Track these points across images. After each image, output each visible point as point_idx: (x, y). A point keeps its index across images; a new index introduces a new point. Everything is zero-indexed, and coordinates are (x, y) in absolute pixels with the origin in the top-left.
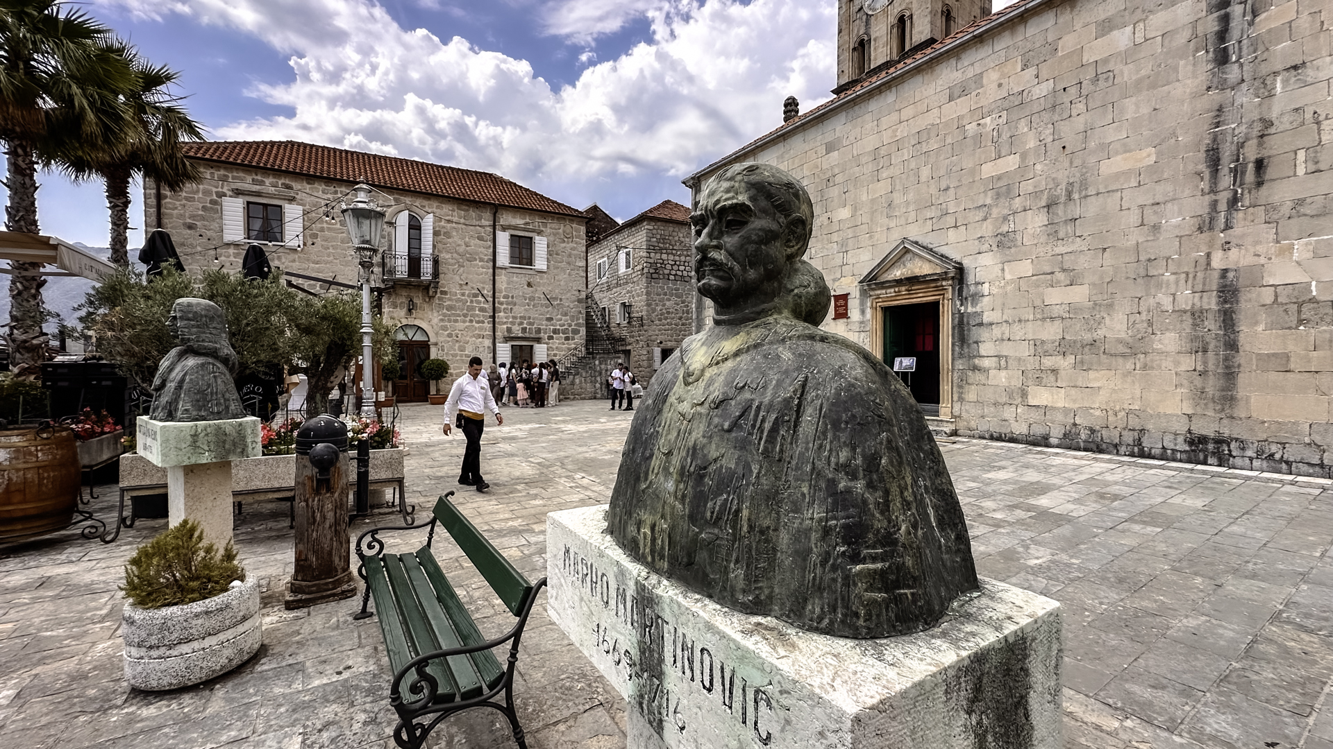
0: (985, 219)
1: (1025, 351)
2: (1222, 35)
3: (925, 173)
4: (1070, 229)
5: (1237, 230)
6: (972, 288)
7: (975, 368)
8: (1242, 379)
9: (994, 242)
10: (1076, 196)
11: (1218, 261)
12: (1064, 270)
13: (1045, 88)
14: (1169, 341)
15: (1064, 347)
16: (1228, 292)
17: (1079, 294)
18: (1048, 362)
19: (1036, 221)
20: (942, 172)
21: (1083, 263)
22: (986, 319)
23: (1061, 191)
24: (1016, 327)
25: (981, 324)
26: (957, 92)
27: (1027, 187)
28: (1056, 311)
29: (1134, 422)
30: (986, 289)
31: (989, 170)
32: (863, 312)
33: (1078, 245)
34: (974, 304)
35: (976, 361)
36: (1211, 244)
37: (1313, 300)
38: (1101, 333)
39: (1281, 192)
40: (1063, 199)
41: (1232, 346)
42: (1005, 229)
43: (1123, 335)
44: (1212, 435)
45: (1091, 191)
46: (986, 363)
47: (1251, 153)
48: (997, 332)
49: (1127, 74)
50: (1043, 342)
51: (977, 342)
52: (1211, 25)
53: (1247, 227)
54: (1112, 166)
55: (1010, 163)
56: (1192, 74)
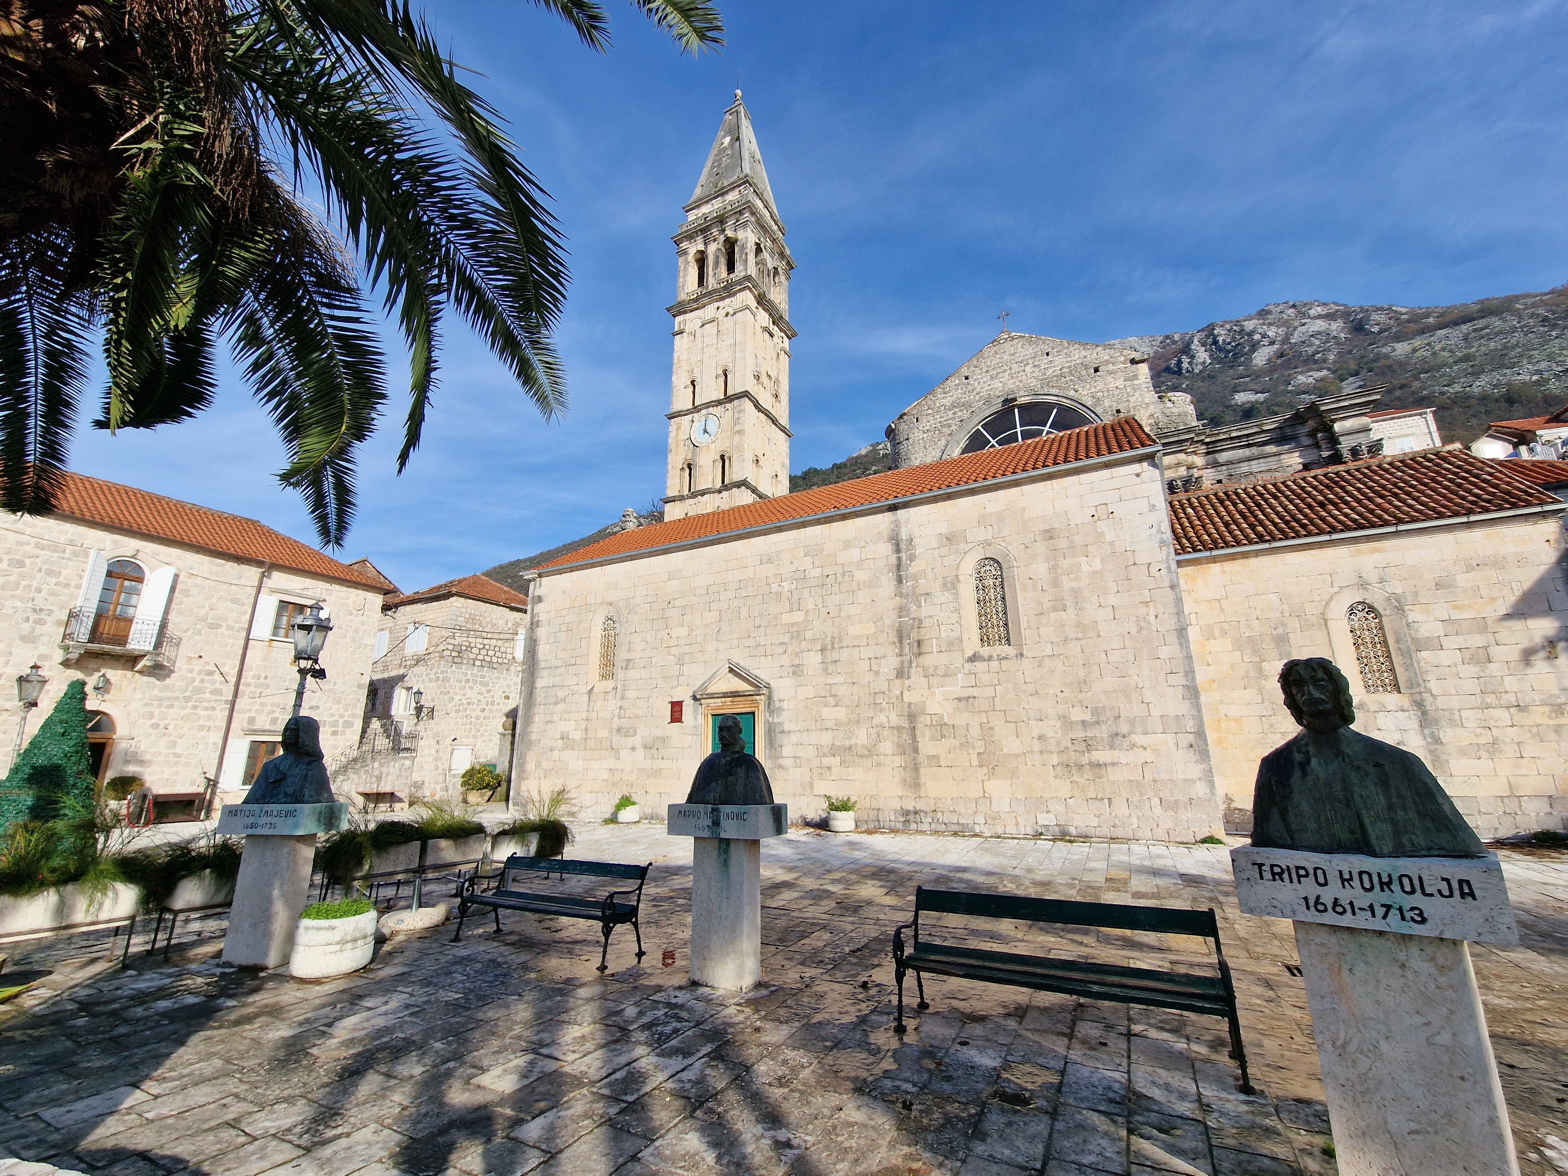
0: (785, 653)
1: (811, 752)
2: (899, 566)
3: (744, 611)
4: (834, 667)
5: (913, 679)
6: (777, 704)
7: (780, 767)
8: (922, 771)
9: (791, 670)
10: (836, 646)
11: (907, 698)
12: (833, 696)
13: (817, 572)
14: (887, 747)
15: (834, 751)
16: (912, 717)
17: (840, 713)
18: (826, 761)
19: (813, 659)
20: (756, 614)
21: (842, 691)
22: (786, 729)
23: (828, 641)
24: (805, 734)
25: (783, 732)
26: (765, 560)
27: (809, 635)
28: (830, 724)
29: (875, 805)
30: (785, 705)
31: (786, 618)
32: (696, 718)
33: (840, 679)
34: (778, 716)
35: (781, 761)
36: (902, 685)
37: (945, 724)
38: (853, 741)
39: (929, 660)
40: (829, 647)
41: (916, 750)
42: (797, 662)
43: (865, 743)
44: (912, 809)
45: (844, 644)
46: (786, 762)
47: (914, 636)
48: (794, 738)
49: (860, 575)
50: (822, 746)
51: (781, 746)
52: (893, 560)
53: (916, 677)
54: (854, 630)
55: (799, 616)
56: (888, 585)
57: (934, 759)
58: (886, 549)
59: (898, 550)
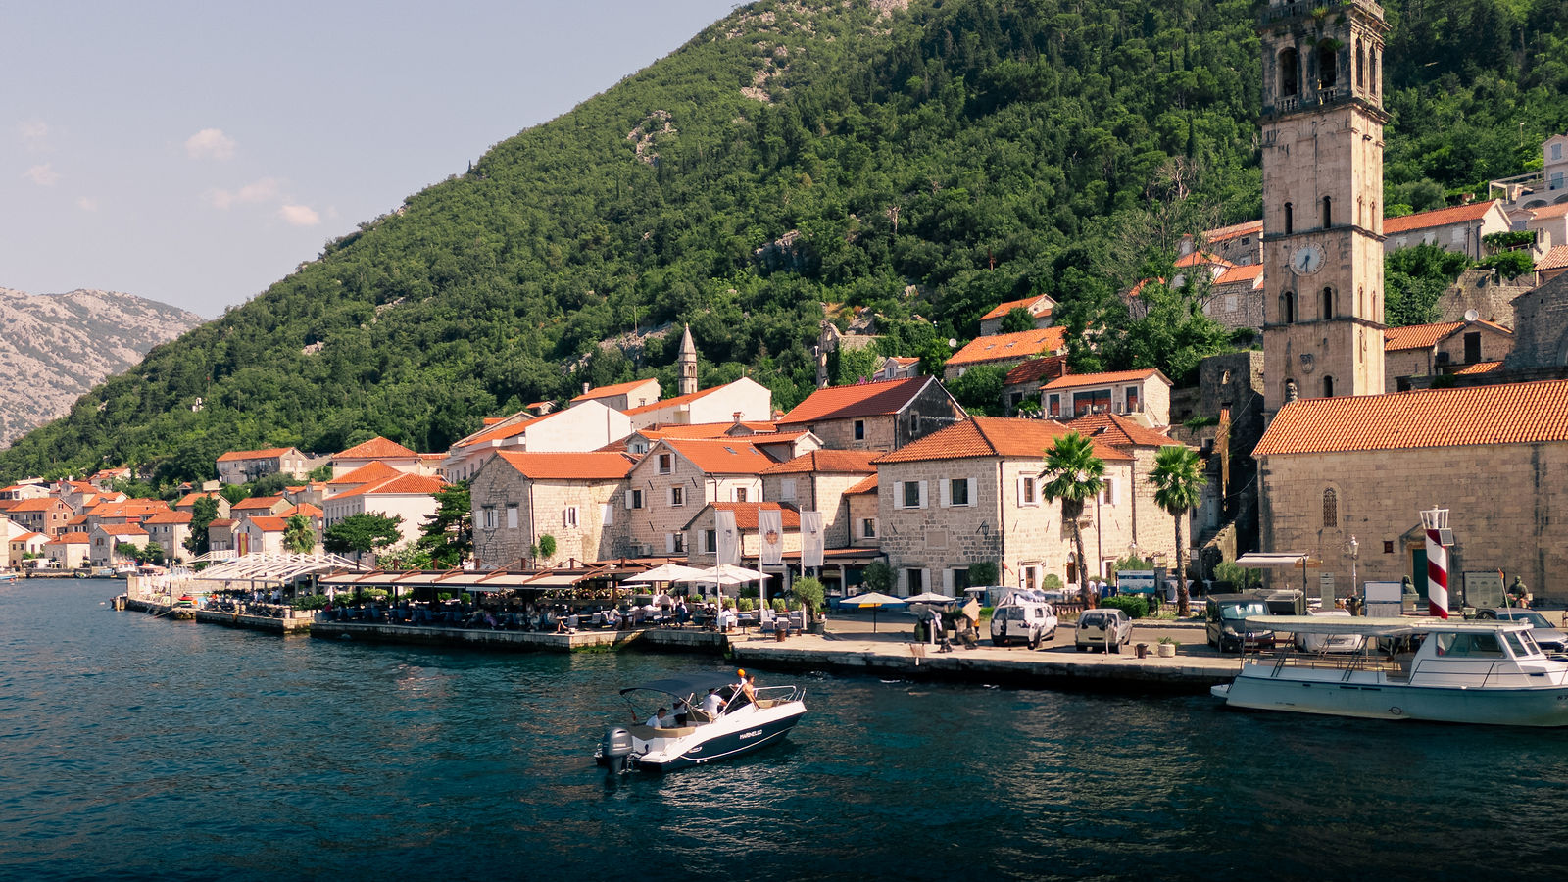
2: (1537, 478)
3: (1434, 494)
4: (1495, 528)
5: (1543, 536)
10: (1496, 517)
11: (1538, 545)
12: (1494, 542)
13: (1484, 475)
14: (1527, 568)
16: (1541, 555)
17: (1499, 551)
19: (1482, 523)
20: (1443, 496)
21: (1500, 540)
22: (1464, 558)
23: (1491, 514)
24: (1477, 561)
25: (1462, 560)
26: (1448, 465)
27: (1479, 510)
28: (1493, 557)
30: (1464, 546)
31: (1463, 499)
32: (1402, 550)
33: (1498, 534)
36: (1536, 539)
37: (1561, 559)
38: (1506, 566)
39: (1553, 528)
40: (1492, 517)
41: (1543, 571)
43: (1514, 566)
45: (1502, 516)
47: (1545, 516)
48: (1469, 563)
49: (1512, 480)
50: (1487, 568)
52: (1534, 474)
53: (1545, 536)
54: (1508, 509)
55: (1472, 499)
56: (1529, 488)
57: (1553, 575)
58: (1528, 467)
59: (1537, 469)
